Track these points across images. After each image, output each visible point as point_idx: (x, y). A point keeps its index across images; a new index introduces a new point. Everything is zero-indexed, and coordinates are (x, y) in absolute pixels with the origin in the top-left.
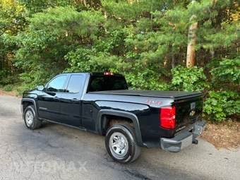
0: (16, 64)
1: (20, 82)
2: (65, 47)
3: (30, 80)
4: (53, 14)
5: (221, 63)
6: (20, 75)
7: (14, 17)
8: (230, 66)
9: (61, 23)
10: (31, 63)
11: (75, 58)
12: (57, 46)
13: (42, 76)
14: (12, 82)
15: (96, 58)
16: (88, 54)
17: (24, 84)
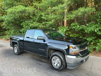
0: (4, 28)
1: (6, 35)
2: (22, 20)
3: (10, 34)
4: (15, 8)
5: (71, 25)
6: (6, 32)
7: (2, 9)
8: (74, 26)
9: (18, 12)
10: (9, 27)
11: (25, 24)
12: (18, 20)
13: (14, 32)
14: (3, 35)
15: (32, 24)
16: (29, 23)
17: (7, 35)
